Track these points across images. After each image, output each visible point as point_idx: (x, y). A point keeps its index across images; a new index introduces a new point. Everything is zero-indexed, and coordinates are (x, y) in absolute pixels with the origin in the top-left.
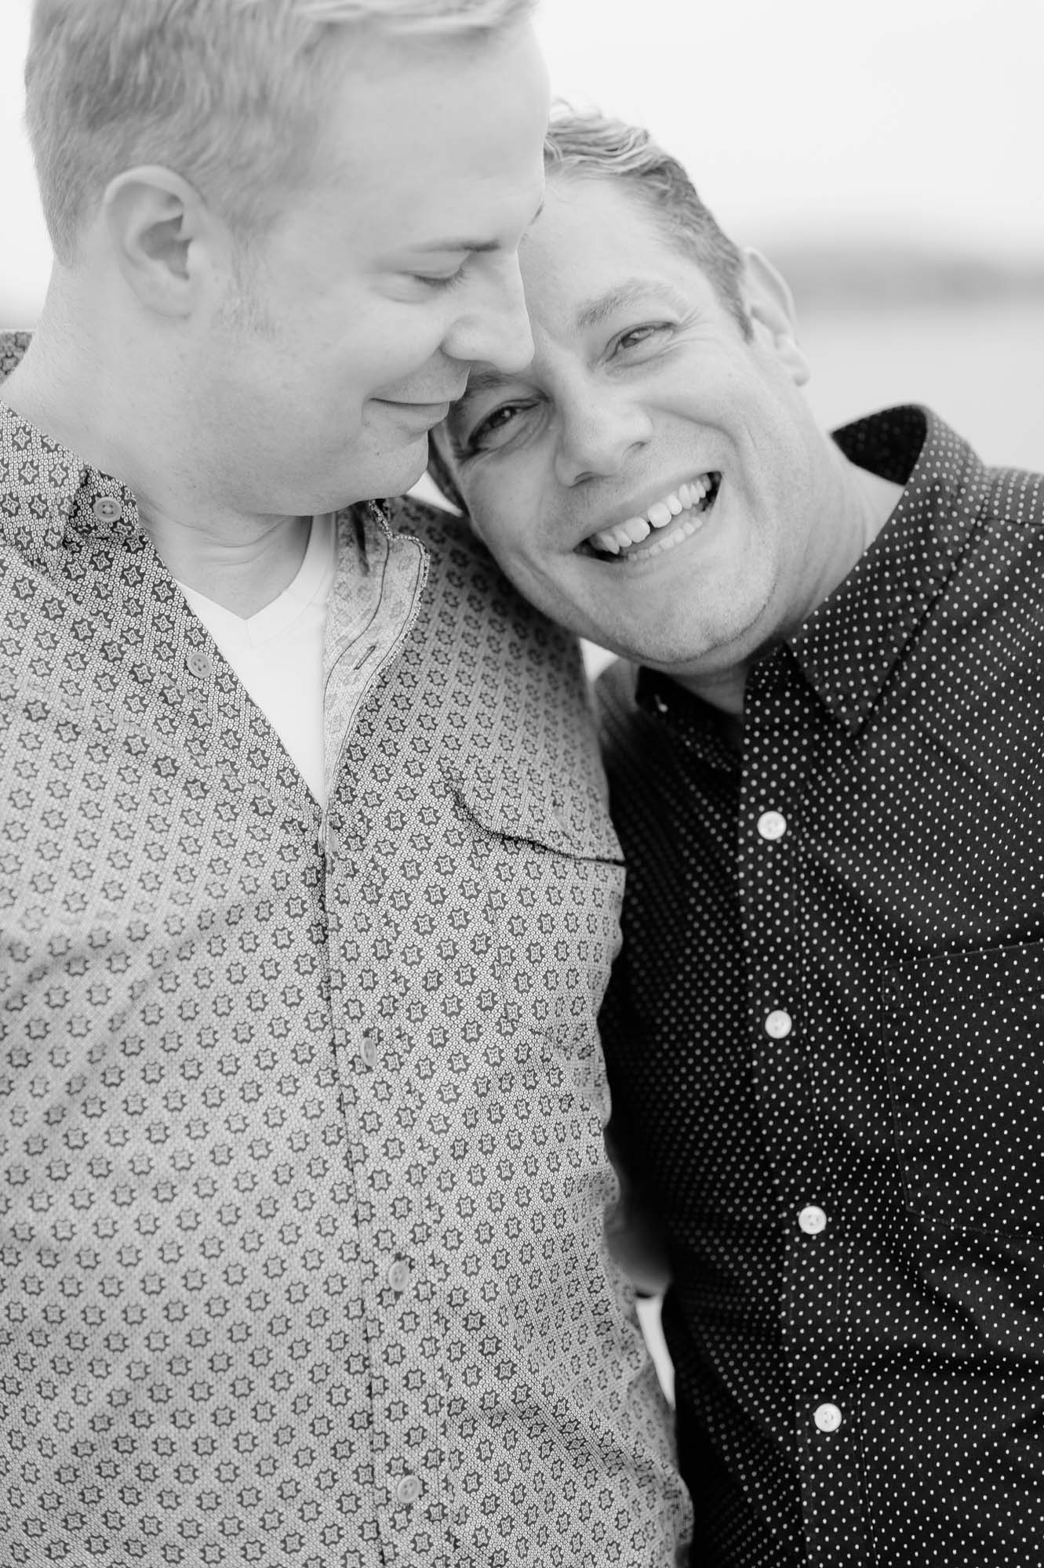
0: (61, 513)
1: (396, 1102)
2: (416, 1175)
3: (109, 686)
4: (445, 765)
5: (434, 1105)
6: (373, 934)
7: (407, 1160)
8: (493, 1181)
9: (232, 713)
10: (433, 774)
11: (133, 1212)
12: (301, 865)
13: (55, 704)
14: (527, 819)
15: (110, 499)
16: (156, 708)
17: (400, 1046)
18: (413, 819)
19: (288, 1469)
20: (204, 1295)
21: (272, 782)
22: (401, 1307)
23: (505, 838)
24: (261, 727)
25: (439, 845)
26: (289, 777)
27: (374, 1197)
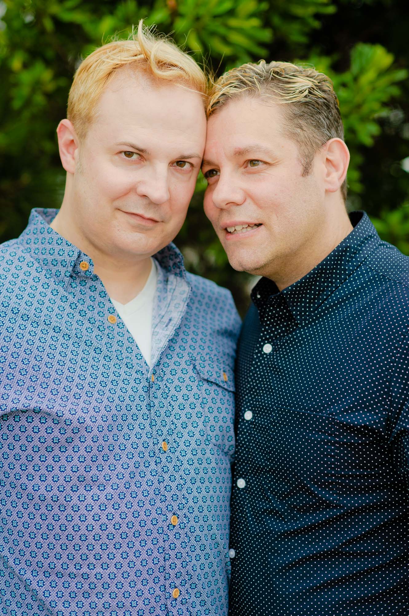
0: (71, 265)
1: (173, 463)
2: (179, 487)
3: (81, 324)
4: (191, 355)
5: (186, 465)
6: (165, 409)
7: (176, 483)
8: (204, 493)
9: (122, 335)
10: (186, 358)
11: (91, 493)
12: (141, 385)
13: (63, 328)
14: (215, 376)
15: (86, 262)
16: (96, 332)
17: (175, 445)
18: (179, 372)
19: (139, 586)
20: (113, 522)
21: (134, 358)
22: (175, 531)
23: (207, 381)
24: (131, 340)
25: (187, 381)
26: (139, 357)
27: (166, 494)
